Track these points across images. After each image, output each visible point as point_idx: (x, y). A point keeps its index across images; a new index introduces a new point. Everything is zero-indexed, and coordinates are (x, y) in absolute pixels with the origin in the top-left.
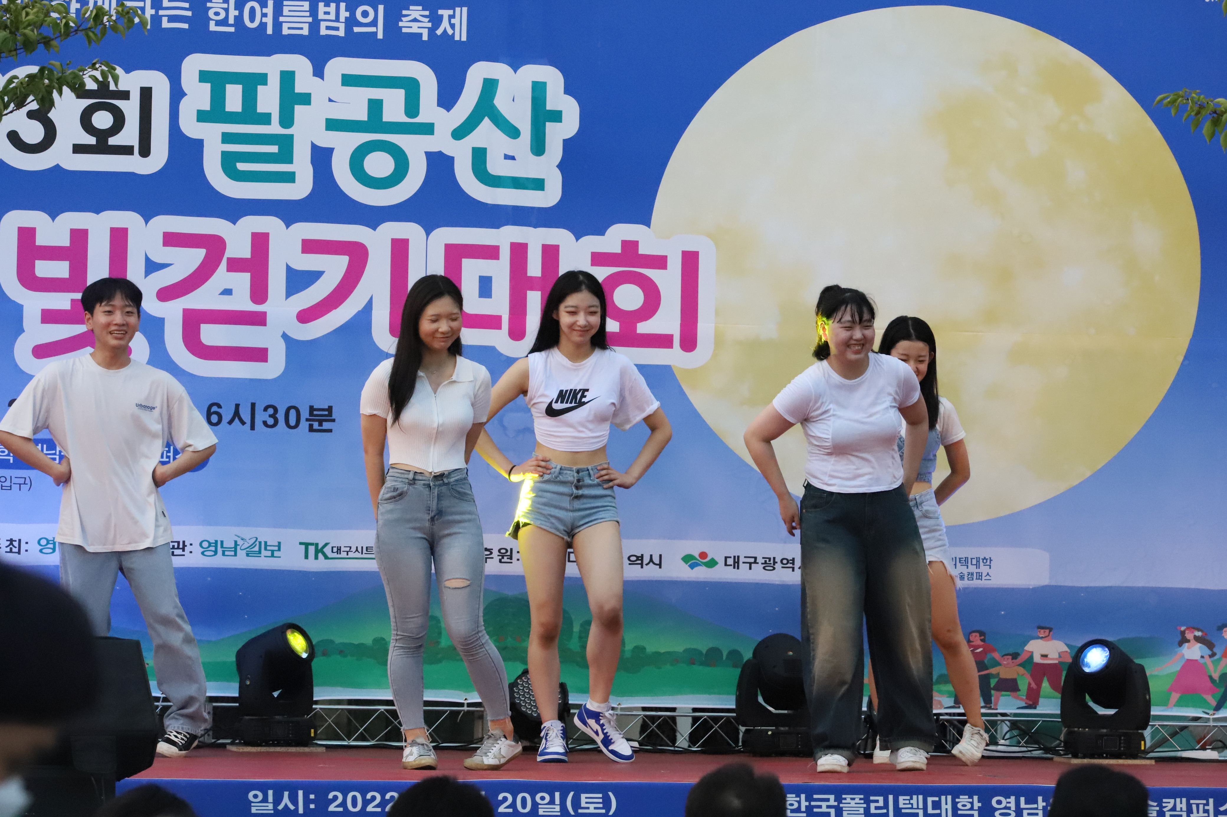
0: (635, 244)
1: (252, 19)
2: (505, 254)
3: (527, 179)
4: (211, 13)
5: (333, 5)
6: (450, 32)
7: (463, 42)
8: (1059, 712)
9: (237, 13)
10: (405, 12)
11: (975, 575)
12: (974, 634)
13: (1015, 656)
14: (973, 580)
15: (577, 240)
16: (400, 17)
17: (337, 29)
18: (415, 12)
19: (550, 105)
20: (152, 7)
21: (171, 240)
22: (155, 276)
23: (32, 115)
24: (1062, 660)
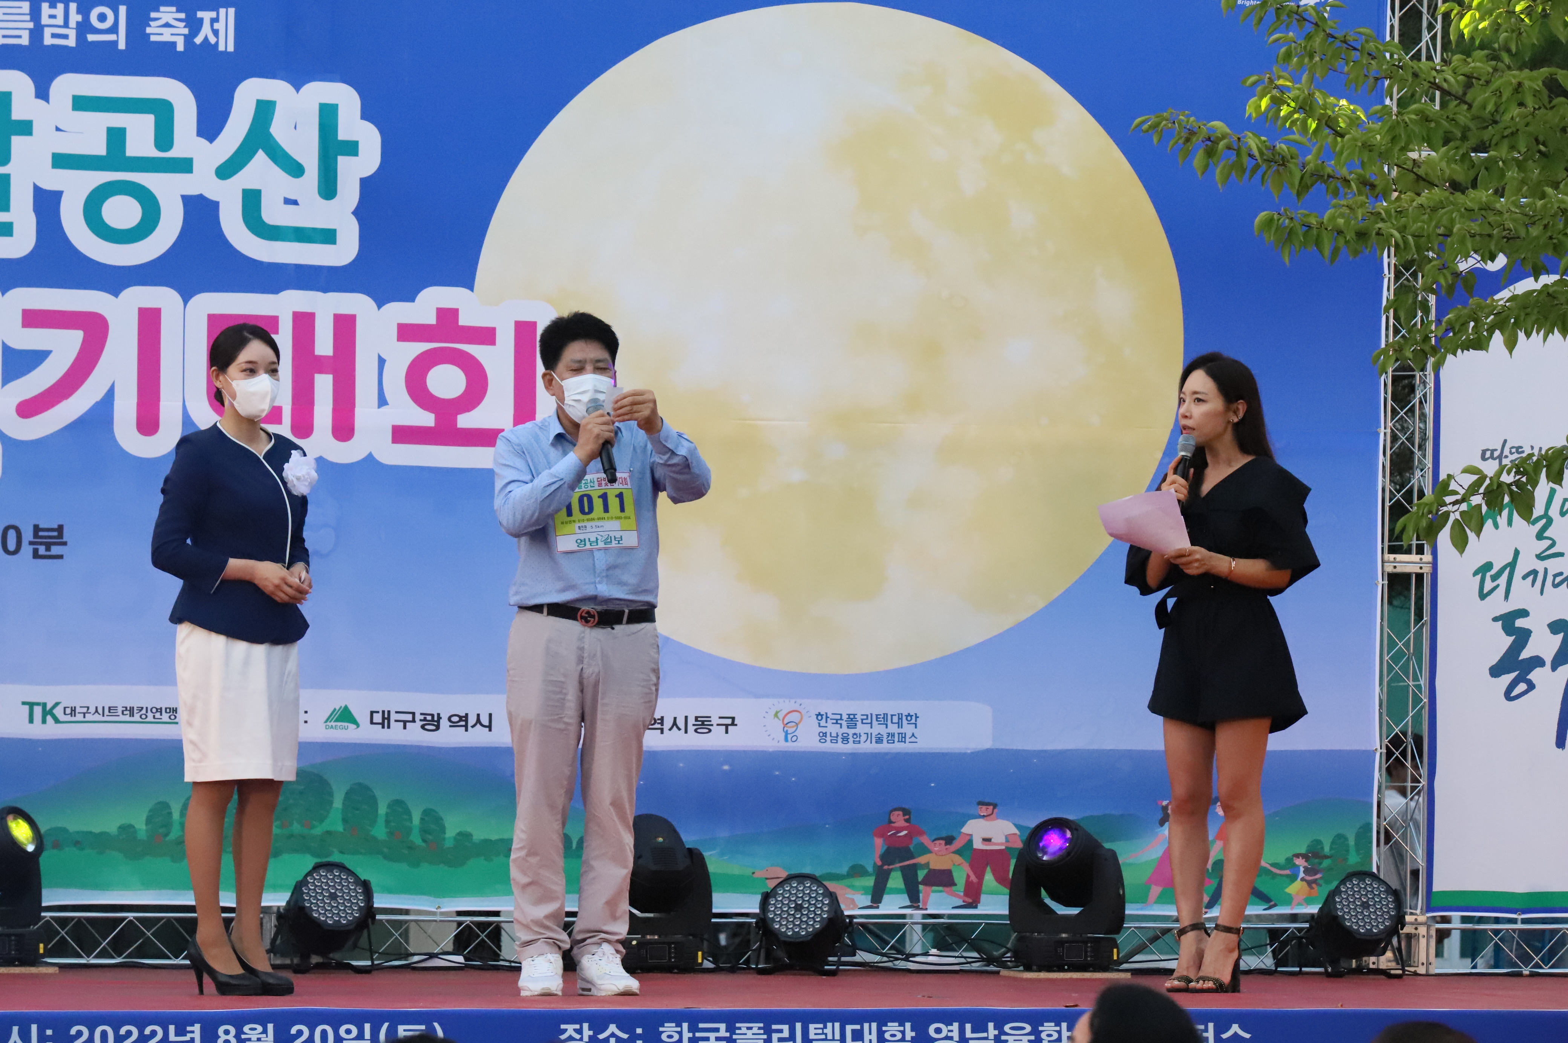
0: (455, 312)
2: (287, 325)
3: (314, 230)
5: (60, 6)
6: (213, 40)
7: (230, 53)
8: (1007, 912)
10: (153, 15)
11: (896, 736)
12: (897, 813)
13: (949, 840)
14: (894, 743)
15: (379, 307)
16: (147, 21)
17: (66, 37)
18: (168, 14)
19: (342, 136)
24: (1010, 845)
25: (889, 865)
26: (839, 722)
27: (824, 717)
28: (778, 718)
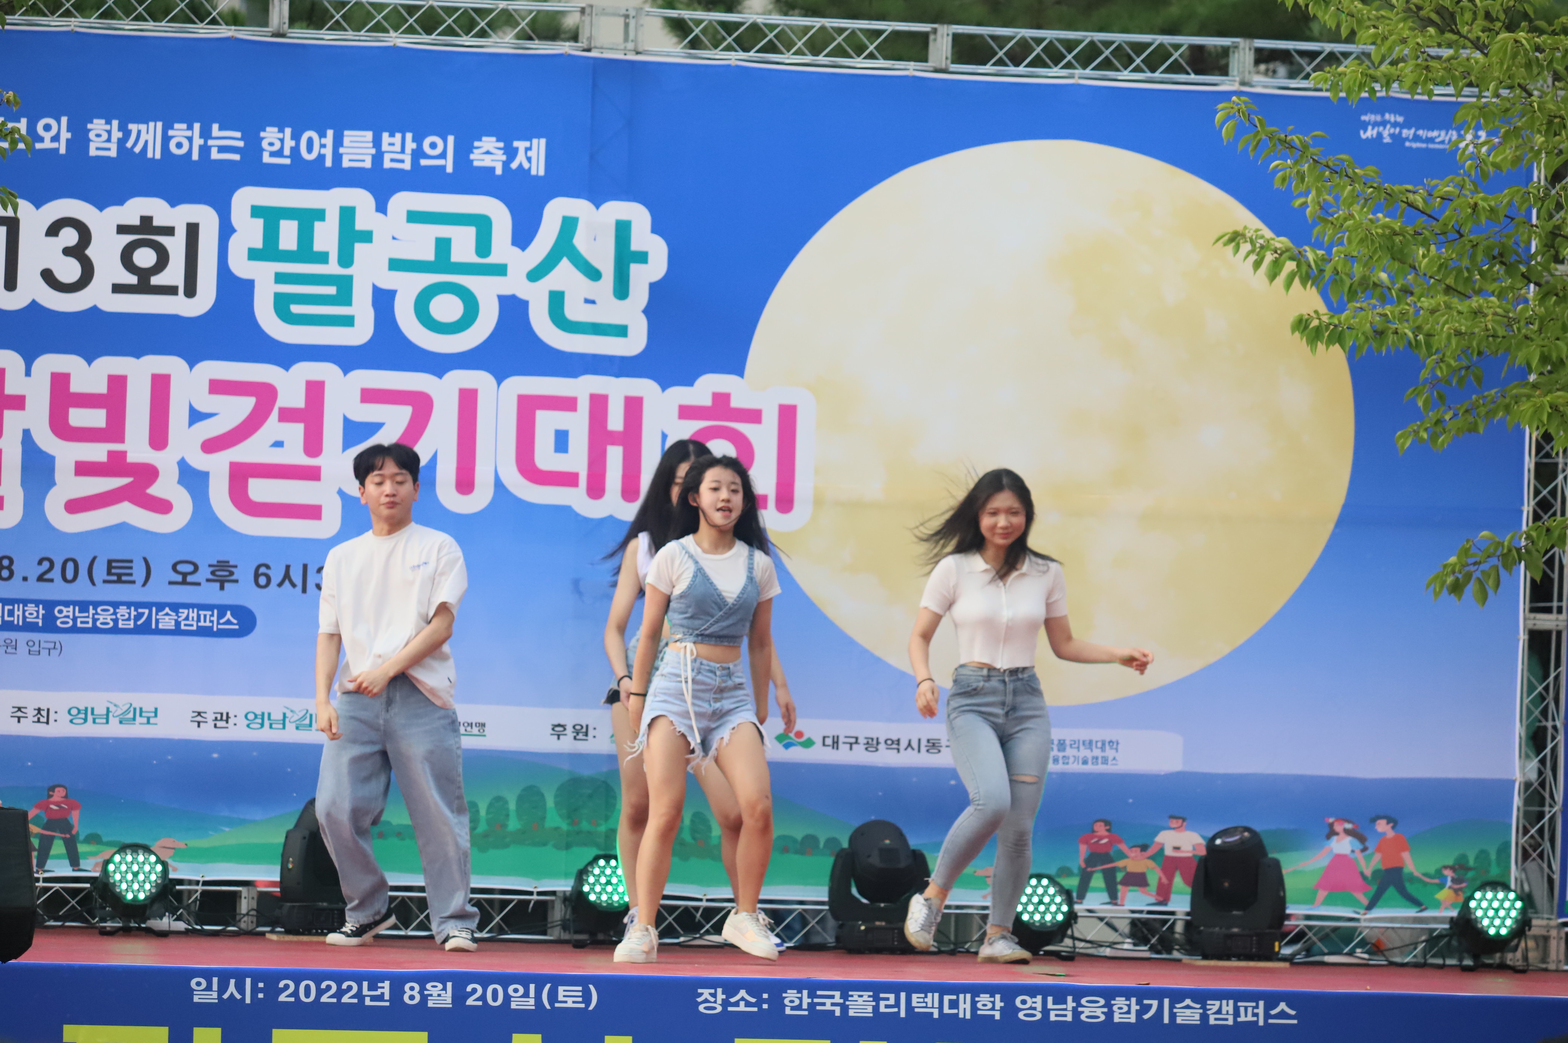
0: (727, 396)
1: (310, 149)
2: (584, 406)
3: (610, 326)
4: (265, 144)
5: (398, 136)
6: (526, 165)
7: (541, 177)
8: (1189, 909)
9: (293, 143)
10: (476, 144)
11: (1100, 759)
12: (1099, 824)
13: (1144, 848)
14: (1097, 764)
15: (663, 390)
16: (470, 149)
17: (402, 161)
18: (489, 143)
19: (636, 245)
20: (201, 137)
21: (218, 387)
22: (199, 426)
23: (67, 252)
24: (1196, 853)
25: (1092, 867)
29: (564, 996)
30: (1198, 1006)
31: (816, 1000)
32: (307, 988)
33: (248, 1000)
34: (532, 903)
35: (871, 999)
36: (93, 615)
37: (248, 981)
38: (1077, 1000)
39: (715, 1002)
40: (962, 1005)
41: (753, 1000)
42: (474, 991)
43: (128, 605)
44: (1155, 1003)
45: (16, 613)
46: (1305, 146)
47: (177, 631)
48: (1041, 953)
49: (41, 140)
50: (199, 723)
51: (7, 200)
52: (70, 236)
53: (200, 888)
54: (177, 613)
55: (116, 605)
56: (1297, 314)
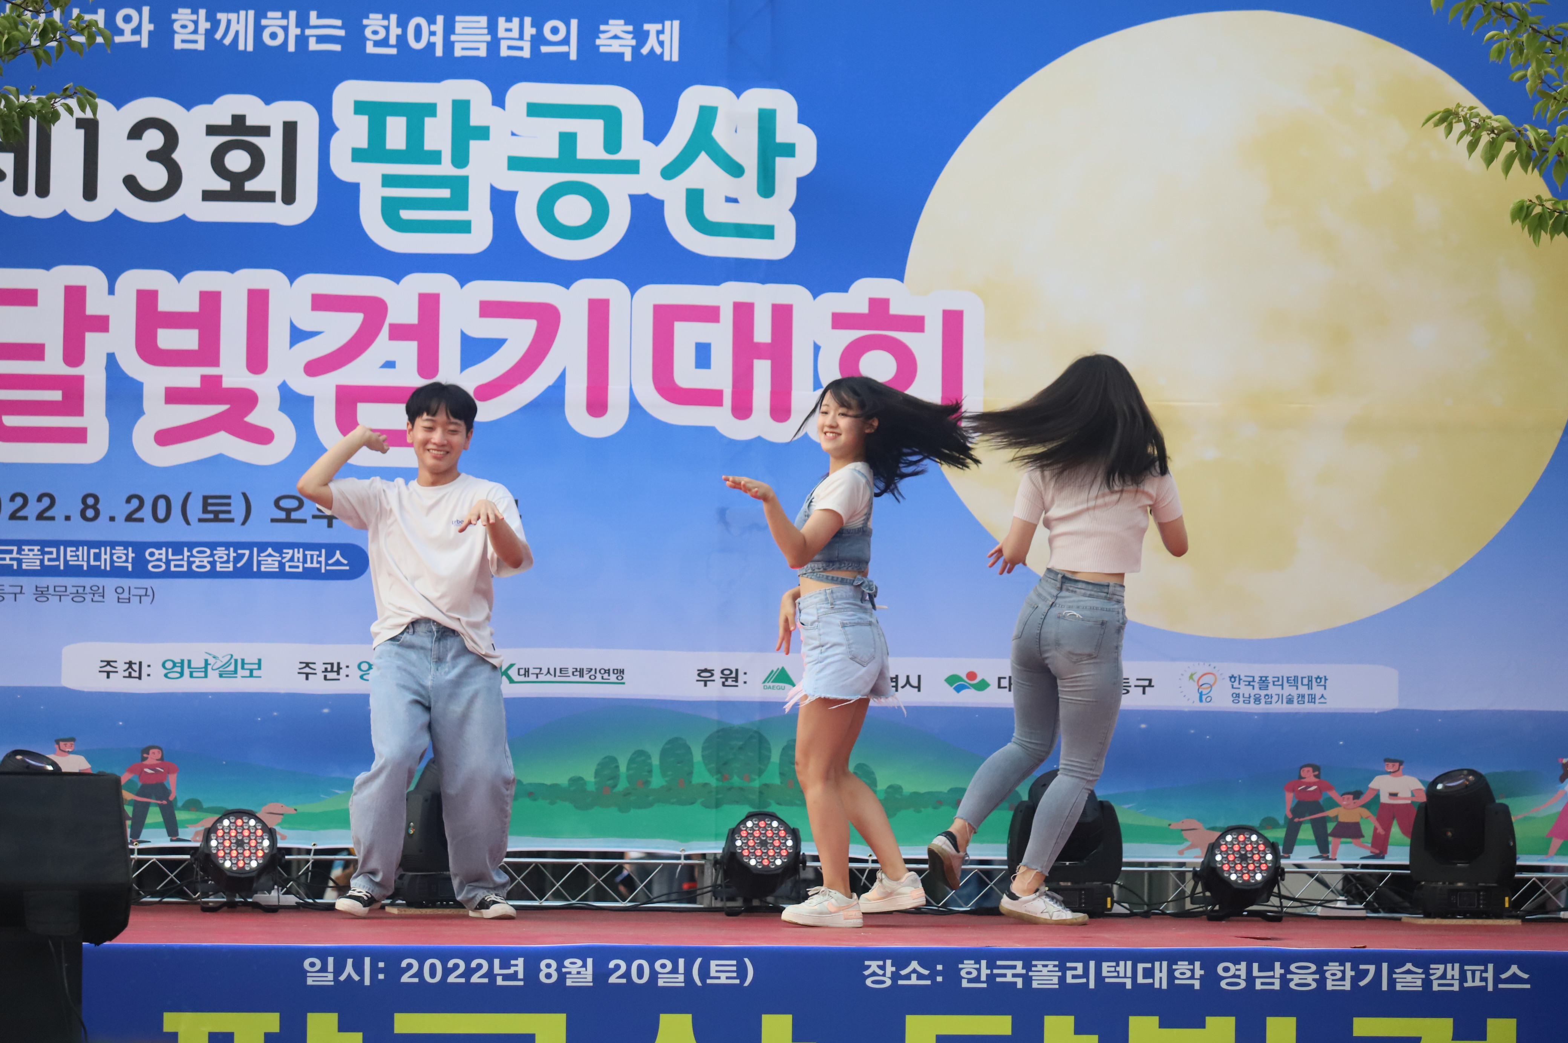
0: (886, 302)
1: (418, 38)
2: (727, 315)
3: (754, 226)
4: (368, 33)
5: (516, 20)
6: (658, 50)
7: (675, 63)
8: (1408, 862)
9: (399, 31)
10: (603, 28)
11: (1306, 697)
12: (1306, 769)
13: (1357, 795)
14: (1304, 703)
15: (815, 297)
16: (596, 33)
17: (521, 49)
18: (616, 26)
19: (781, 137)
20: (297, 26)
21: (321, 303)
22: (301, 346)
23: (152, 156)
24: (1415, 799)
25: (1299, 818)
26: (1251, 683)
27: (1237, 679)
28: (1194, 681)
29: (717, 971)
30: (1420, 971)
31: (995, 971)
32: (433, 967)
33: (367, 982)
34: (680, 866)
35: (1057, 969)
36: (188, 557)
37: (367, 960)
38: (1285, 966)
39: (884, 975)
40: (1157, 975)
41: (926, 972)
42: (617, 967)
43: (227, 545)
44: (1372, 968)
45: (103, 557)
46: (1524, 14)
47: (282, 574)
48: (1245, 913)
49: (121, 32)
50: (307, 675)
51: (85, 101)
52: (154, 139)
53: (311, 857)
54: (281, 554)
55: (213, 546)
56: (1518, 200)
